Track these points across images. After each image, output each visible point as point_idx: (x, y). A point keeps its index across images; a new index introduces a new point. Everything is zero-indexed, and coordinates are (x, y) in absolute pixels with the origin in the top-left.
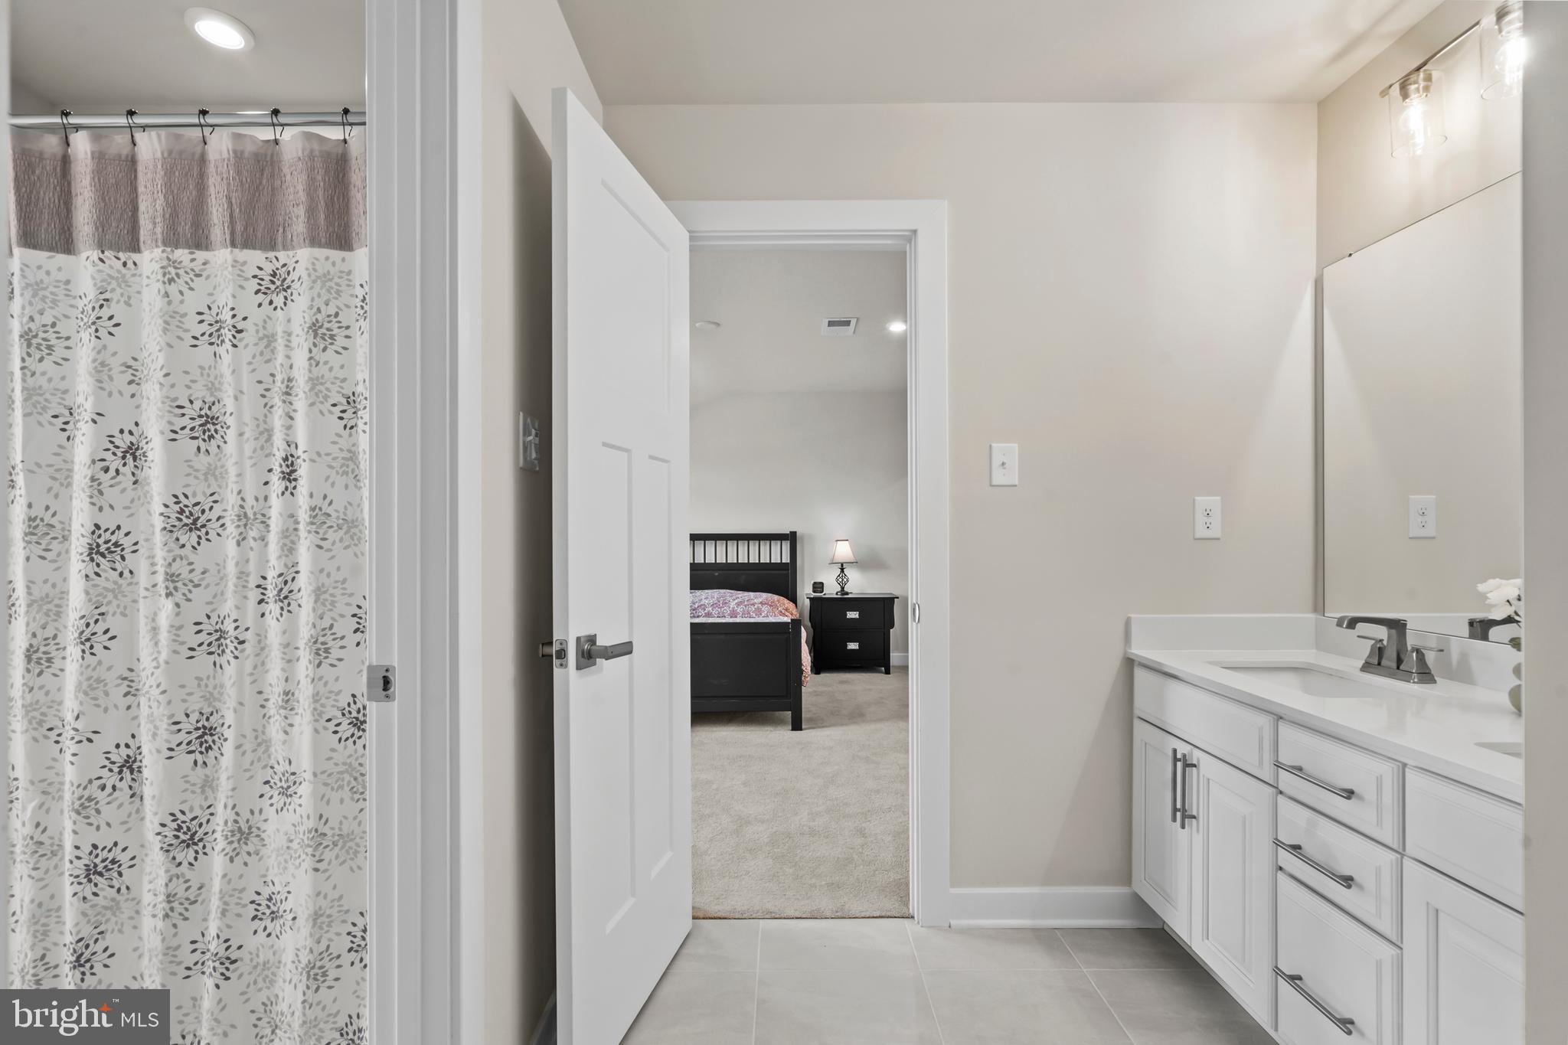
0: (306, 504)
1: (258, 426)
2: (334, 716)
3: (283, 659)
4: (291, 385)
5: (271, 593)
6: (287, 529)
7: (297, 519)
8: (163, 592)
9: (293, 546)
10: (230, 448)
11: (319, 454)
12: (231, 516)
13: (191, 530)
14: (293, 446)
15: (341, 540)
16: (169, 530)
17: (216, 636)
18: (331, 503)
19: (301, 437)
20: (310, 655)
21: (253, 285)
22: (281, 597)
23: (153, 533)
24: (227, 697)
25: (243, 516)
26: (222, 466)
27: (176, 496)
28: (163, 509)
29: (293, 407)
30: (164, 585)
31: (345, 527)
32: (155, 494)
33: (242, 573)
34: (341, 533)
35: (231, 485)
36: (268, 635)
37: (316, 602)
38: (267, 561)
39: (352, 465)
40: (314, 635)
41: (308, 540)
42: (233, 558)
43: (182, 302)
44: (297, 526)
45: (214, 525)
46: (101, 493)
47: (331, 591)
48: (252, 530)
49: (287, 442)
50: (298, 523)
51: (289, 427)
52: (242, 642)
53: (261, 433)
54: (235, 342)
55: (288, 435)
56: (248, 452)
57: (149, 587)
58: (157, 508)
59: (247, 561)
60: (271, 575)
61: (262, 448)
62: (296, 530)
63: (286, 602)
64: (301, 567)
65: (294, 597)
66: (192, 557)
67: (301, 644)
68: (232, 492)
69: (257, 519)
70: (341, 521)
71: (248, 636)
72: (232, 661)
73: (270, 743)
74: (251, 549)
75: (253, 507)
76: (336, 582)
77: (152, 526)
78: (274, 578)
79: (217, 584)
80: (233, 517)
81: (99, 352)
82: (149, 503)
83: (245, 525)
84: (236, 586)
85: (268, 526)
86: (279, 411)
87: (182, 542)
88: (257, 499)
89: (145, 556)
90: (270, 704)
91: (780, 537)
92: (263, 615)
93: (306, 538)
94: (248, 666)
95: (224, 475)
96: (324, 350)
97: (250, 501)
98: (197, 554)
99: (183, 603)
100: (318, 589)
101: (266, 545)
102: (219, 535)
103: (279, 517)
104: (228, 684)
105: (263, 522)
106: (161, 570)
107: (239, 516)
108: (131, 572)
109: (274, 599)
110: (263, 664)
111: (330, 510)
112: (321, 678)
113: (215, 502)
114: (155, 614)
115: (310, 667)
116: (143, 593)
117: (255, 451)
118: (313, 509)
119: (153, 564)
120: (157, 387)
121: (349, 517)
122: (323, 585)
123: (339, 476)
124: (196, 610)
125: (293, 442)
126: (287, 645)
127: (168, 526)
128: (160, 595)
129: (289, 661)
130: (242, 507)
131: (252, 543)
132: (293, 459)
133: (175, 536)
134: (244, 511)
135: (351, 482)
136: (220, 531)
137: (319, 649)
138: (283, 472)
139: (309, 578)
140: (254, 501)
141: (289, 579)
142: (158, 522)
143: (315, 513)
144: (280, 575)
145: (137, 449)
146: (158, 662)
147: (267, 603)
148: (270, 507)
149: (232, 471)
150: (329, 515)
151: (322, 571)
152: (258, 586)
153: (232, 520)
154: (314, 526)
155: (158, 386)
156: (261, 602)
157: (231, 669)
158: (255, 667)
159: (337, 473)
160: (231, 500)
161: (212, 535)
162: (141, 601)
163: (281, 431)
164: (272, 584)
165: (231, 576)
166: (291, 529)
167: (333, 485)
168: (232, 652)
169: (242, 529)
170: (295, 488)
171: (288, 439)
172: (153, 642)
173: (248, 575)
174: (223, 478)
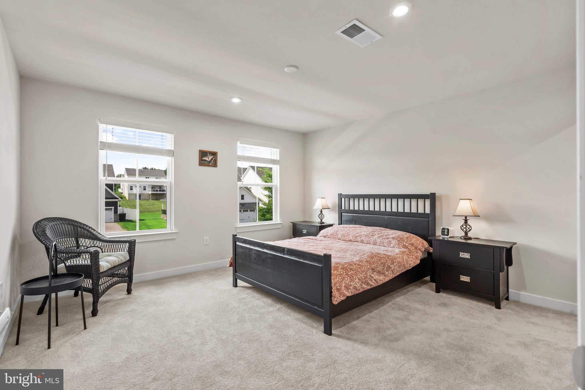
91: (424, 197)
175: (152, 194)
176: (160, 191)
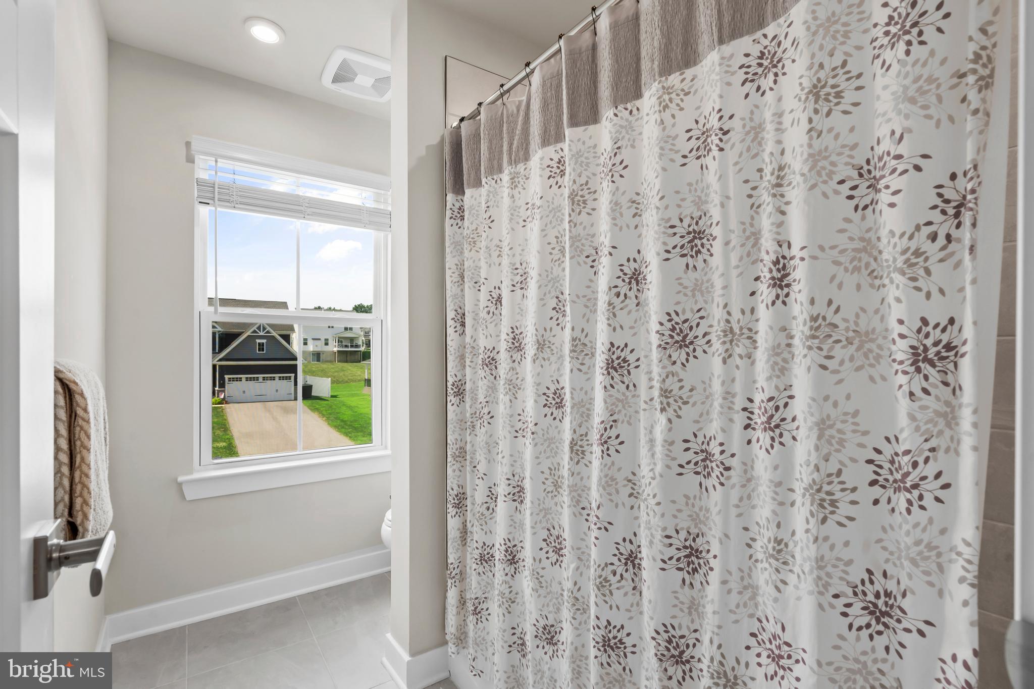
0: (805, 313)
1: (744, 231)
2: (841, 592)
3: (774, 499)
4: (782, 174)
5: (759, 419)
6: (779, 345)
7: (790, 333)
8: (658, 407)
9: (786, 366)
10: (716, 261)
11: (822, 248)
12: (716, 332)
13: (681, 347)
14: (785, 246)
15: (852, 359)
16: (663, 347)
17: (702, 456)
18: (837, 310)
19: (797, 234)
20: (812, 505)
21: (741, 76)
22: (772, 426)
23: (651, 350)
24: (712, 524)
25: (729, 331)
26: (708, 281)
27: (668, 314)
28: (658, 327)
29: (785, 200)
30: (659, 400)
31: (856, 342)
32: (652, 313)
33: (728, 393)
34: (852, 349)
35: (717, 299)
36: (755, 466)
37: (820, 437)
38: (754, 382)
39: (865, 258)
40: (817, 480)
41: (809, 359)
42: (719, 377)
43: (674, 125)
44: (790, 341)
45: (701, 342)
46: (615, 315)
47: (839, 425)
48: (738, 346)
49: (778, 242)
50: (792, 337)
51: (780, 224)
52: (728, 469)
53: (748, 238)
54: (722, 145)
55: (778, 233)
56: (734, 261)
57: (648, 400)
58: (654, 326)
59: (733, 380)
60: (758, 397)
61: (749, 255)
62: (789, 345)
63: (777, 431)
64: (795, 391)
65: (787, 427)
66: (682, 374)
67: (799, 487)
68: (718, 306)
69: (743, 334)
70: (851, 334)
71: (734, 463)
72: (718, 486)
73: (757, 590)
74: (737, 367)
75: (739, 321)
76: (846, 414)
77: (650, 343)
78: (763, 401)
79: (703, 403)
80: (719, 333)
81: (614, 194)
82: (647, 322)
83: (731, 341)
84: (722, 407)
85: (755, 341)
86: (768, 208)
87: (673, 359)
88: (743, 312)
89: (645, 371)
90: (758, 545)
92: (749, 442)
93: (805, 356)
94: (735, 495)
95: (710, 289)
96: (828, 114)
97: (736, 315)
98: (686, 371)
99: (674, 419)
100: (823, 421)
101: (753, 363)
102: (705, 352)
103: (769, 330)
104: (714, 510)
105: (749, 338)
106: (657, 384)
107: (724, 331)
108: (635, 386)
109: (762, 426)
110: (749, 497)
111: (837, 320)
112: (826, 539)
113: (702, 318)
114: (652, 427)
115: (812, 521)
116: (643, 406)
117: (741, 259)
118: (814, 319)
119: (651, 379)
120: (654, 211)
121: (862, 328)
122: (828, 417)
123: (849, 274)
124: (685, 429)
125: (784, 241)
126: (779, 484)
127: (662, 343)
128: (656, 409)
129: (781, 504)
130: (728, 321)
131: (738, 361)
132: (786, 261)
133: (668, 352)
134: (730, 325)
135: (865, 280)
136: (706, 347)
137: (823, 500)
138: (773, 278)
139: (810, 406)
140: (740, 314)
141: (781, 404)
142: (655, 340)
143: (817, 324)
144: (771, 399)
145: (639, 274)
146: (654, 474)
147: (754, 429)
148: (757, 320)
149: (718, 283)
150: (836, 326)
151: (826, 398)
152: (745, 409)
153: (718, 336)
154: (817, 341)
155: (656, 210)
156: (747, 427)
157: (716, 496)
158: (741, 499)
159: (846, 270)
160: (717, 314)
161: (699, 352)
162: (642, 412)
163: (771, 231)
164: (760, 408)
165: (716, 396)
166: (783, 346)
167: (840, 286)
168: (717, 477)
169: (728, 346)
170: (787, 295)
171: (780, 238)
172: (649, 454)
173: (734, 396)
174: (709, 292)
175: (338, 351)
176: (352, 346)
